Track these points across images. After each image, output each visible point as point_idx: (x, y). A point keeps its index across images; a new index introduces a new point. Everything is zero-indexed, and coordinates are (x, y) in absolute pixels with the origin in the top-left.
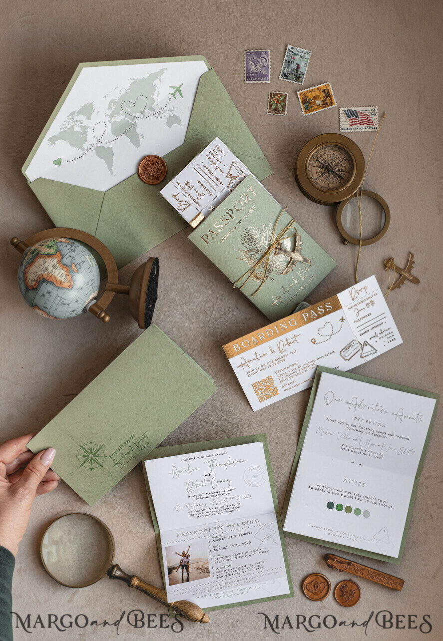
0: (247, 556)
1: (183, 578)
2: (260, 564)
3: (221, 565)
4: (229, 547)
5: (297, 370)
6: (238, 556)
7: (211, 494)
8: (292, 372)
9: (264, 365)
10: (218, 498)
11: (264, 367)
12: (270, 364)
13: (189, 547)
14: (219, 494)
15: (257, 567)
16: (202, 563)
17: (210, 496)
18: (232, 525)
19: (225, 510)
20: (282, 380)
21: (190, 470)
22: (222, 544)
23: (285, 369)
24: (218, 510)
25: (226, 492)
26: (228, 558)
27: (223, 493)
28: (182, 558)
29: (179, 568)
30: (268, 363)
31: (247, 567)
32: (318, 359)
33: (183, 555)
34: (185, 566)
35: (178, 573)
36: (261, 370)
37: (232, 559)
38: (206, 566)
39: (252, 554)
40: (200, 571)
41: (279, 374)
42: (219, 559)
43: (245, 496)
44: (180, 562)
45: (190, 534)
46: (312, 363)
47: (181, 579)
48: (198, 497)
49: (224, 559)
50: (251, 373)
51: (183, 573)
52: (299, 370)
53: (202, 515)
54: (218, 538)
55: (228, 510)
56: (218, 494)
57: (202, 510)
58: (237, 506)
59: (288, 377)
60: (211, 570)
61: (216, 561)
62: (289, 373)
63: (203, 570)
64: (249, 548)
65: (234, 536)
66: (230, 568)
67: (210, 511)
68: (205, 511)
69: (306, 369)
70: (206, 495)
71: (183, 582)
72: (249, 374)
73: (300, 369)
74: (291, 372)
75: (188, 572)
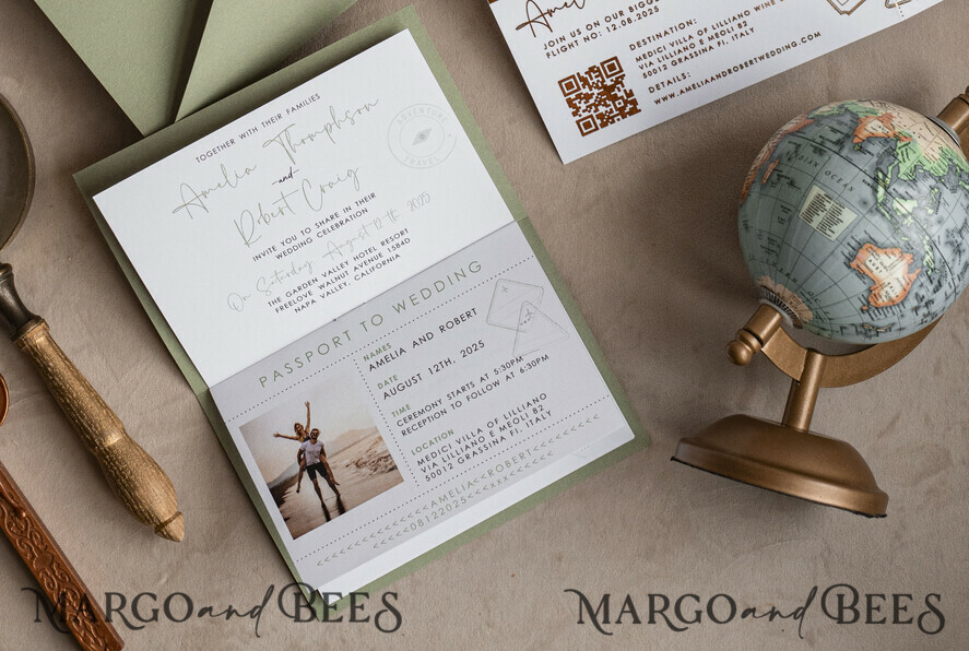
0: (489, 388)
1: (324, 506)
2: (535, 406)
3: (420, 436)
4: (425, 374)
5: (696, 40)
6: (462, 397)
7: (315, 230)
8: (681, 47)
9: (597, 24)
10: (339, 236)
11: (595, 30)
12: (613, 21)
13: (308, 405)
14: (337, 220)
15: (533, 416)
16: (365, 446)
17: (312, 235)
18: (408, 304)
19: (371, 261)
20: (651, 68)
21: (232, 179)
22: (401, 369)
23: (659, 36)
24: (350, 268)
25: (355, 209)
26: (434, 411)
27: (347, 215)
28: (298, 445)
29: (301, 477)
30: (608, 19)
31: (502, 422)
32: (757, 9)
33: (299, 434)
34: (317, 467)
35: (306, 494)
36: (586, 39)
37: (449, 409)
38: (379, 450)
39: (501, 377)
40: (365, 470)
41: (639, 52)
42: (411, 421)
43: (412, 204)
44: (300, 460)
45: (294, 365)
46: (740, 21)
47: (321, 511)
48: (280, 249)
49: (424, 416)
50: (558, 46)
51: (318, 490)
52: (701, 42)
53: (309, 299)
54: (382, 356)
55: (380, 260)
56: (334, 222)
57: (304, 286)
58: (400, 239)
59: (668, 62)
60: (397, 460)
61: (404, 428)
62: (670, 50)
63: (375, 466)
64: (482, 363)
65: (428, 337)
66: (451, 439)
67: (328, 279)
68: (314, 288)
69: (721, 38)
70: (301, 238)
71: (328, 519)
72: (550, 49)
73: (705, 37)
74: (676, 48)
75: (332, 485)
